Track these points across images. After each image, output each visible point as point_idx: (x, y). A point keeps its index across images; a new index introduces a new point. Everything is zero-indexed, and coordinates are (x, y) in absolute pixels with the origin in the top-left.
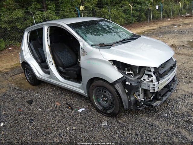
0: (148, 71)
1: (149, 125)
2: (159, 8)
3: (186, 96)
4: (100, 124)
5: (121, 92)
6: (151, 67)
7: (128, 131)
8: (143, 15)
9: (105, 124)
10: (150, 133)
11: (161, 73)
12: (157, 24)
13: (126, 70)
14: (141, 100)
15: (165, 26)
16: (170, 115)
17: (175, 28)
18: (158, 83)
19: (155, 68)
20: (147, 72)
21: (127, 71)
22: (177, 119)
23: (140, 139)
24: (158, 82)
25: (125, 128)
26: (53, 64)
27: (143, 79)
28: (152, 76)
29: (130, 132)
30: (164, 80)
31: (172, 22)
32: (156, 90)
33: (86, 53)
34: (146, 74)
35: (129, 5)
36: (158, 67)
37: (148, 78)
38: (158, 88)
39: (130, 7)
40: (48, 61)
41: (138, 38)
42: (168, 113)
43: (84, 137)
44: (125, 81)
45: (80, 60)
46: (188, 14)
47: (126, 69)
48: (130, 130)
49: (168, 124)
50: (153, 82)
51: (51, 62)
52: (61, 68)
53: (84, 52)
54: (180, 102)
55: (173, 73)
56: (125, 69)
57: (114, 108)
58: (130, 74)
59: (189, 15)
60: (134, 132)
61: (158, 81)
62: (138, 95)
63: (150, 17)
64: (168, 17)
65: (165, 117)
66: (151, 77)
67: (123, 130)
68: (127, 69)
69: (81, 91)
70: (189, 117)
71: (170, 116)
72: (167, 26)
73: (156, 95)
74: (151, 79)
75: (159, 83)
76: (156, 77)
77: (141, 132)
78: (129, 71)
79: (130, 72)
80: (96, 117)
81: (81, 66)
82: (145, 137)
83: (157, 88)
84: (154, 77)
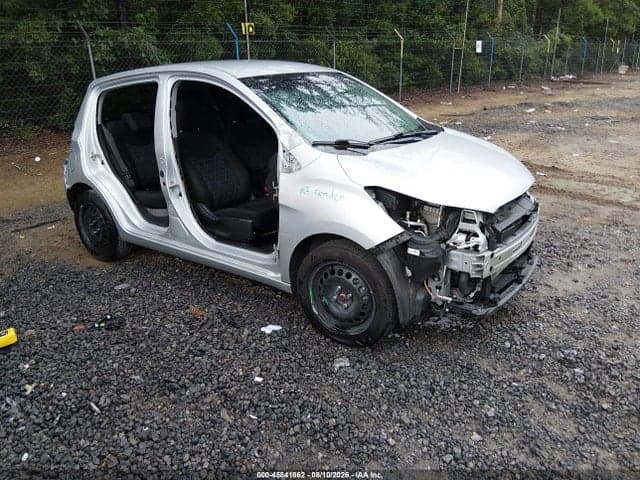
0: (466, 221)
1: (462, 367)
2: (483, 49)
3: (558, 300)
4: (330, 364)
5: (394, 275)
6: (477, 211)
7: (406, 382)
8: (436, 67)
9: (342, 364)
10: (465, 386)
11: (500, 230)
12: (476, 99)
13: (408, 216)
14: (444, 302)
15: (501, 108)
16: (516, 345)
17: (530, 113)
18: (492, 255)
19: (486, 215)
20: (462, 225)
21: (411, 220)
22: (536, 356)
23: (440, 399)
24: (490, 253)
25: (398, 374)
26: (180, 195)
27: (455, 243)
28: (477, 236)
29: (414, 383)
30: (507, 249)
31: (522, 96)
32: (486, 274)
33: (298, 164)
34: (461, 231)
35: (395, 34)
36: (492, 212)
37: (467, 240)
38: (491, 268)
39: (398, 38)
40: (168, 185)
41: (436, 134)
42: (511, 340)
43: (291, 393)
44: (405, 245)
45: (277, 185)
46: (570, 74)
47: (408, 213)
48: (412, 379)
49: (511, 367)
50: (478, 251)
51: (176, 188)
52: (205, 209)
53: (291, 161)
54: (542, 315)
55: (528, 233)
56: (406, 215)
57: (371, 320)
58: (416, 227)
59: (571, 77)
60: (424, 383)
61: (493, 250)
62: (437, 287)
63: (456, 76)
64: (510, 78)
65: (503, 350)
66: (476, 239)
67: (392, 380)
68: (410, 215)
69: (272, 276)
70: (566, 352)
71: (518, 347)
72: (506, 107)
73: (482, 289)
74: (473, 241)
75: (496, 255)
76: (488, 239)
77: (442, 383)
78: (416, 221)
79: (419, 223)
80: (316, 347)
81: (280, 201)
82: (452, 396)
83: (489, 267)
84: (482, 239)
